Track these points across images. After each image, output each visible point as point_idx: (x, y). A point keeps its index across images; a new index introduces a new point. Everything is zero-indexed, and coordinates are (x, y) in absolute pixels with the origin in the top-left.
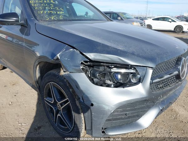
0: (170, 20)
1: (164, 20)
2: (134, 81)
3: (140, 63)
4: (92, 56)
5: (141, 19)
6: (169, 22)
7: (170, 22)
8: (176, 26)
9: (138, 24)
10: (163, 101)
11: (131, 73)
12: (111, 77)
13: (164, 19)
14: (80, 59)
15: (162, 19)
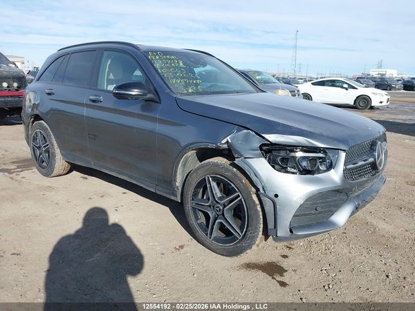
0: (346, 86)
1: (333, 86)
2: (322, 168)
3: (331, 145)
4: (272, 138)
5: (285, 81)
6: (344, 90)
7: (347, 89)
8: (357, 97)
9: (287, 92)
10: (358, 196)
11: (320, 158)
12: (296, 164)
13: (333, 83)
14: (257, 142)
15: (330, 84)
